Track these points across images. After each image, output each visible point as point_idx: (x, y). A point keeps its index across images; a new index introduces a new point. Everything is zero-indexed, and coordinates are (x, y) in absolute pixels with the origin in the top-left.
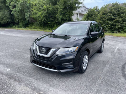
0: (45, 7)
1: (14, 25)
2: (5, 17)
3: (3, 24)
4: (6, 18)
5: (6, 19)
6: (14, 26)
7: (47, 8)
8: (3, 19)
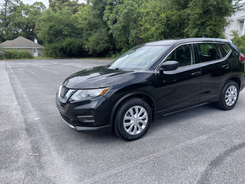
0: (163, 15)
1: (114, 53)
2: (101, 40)
3: (100, 51)
4: (103, 41)
5: (103, 43)
6: (114, 56)
7: (167, 17)
8: (98, 43)
